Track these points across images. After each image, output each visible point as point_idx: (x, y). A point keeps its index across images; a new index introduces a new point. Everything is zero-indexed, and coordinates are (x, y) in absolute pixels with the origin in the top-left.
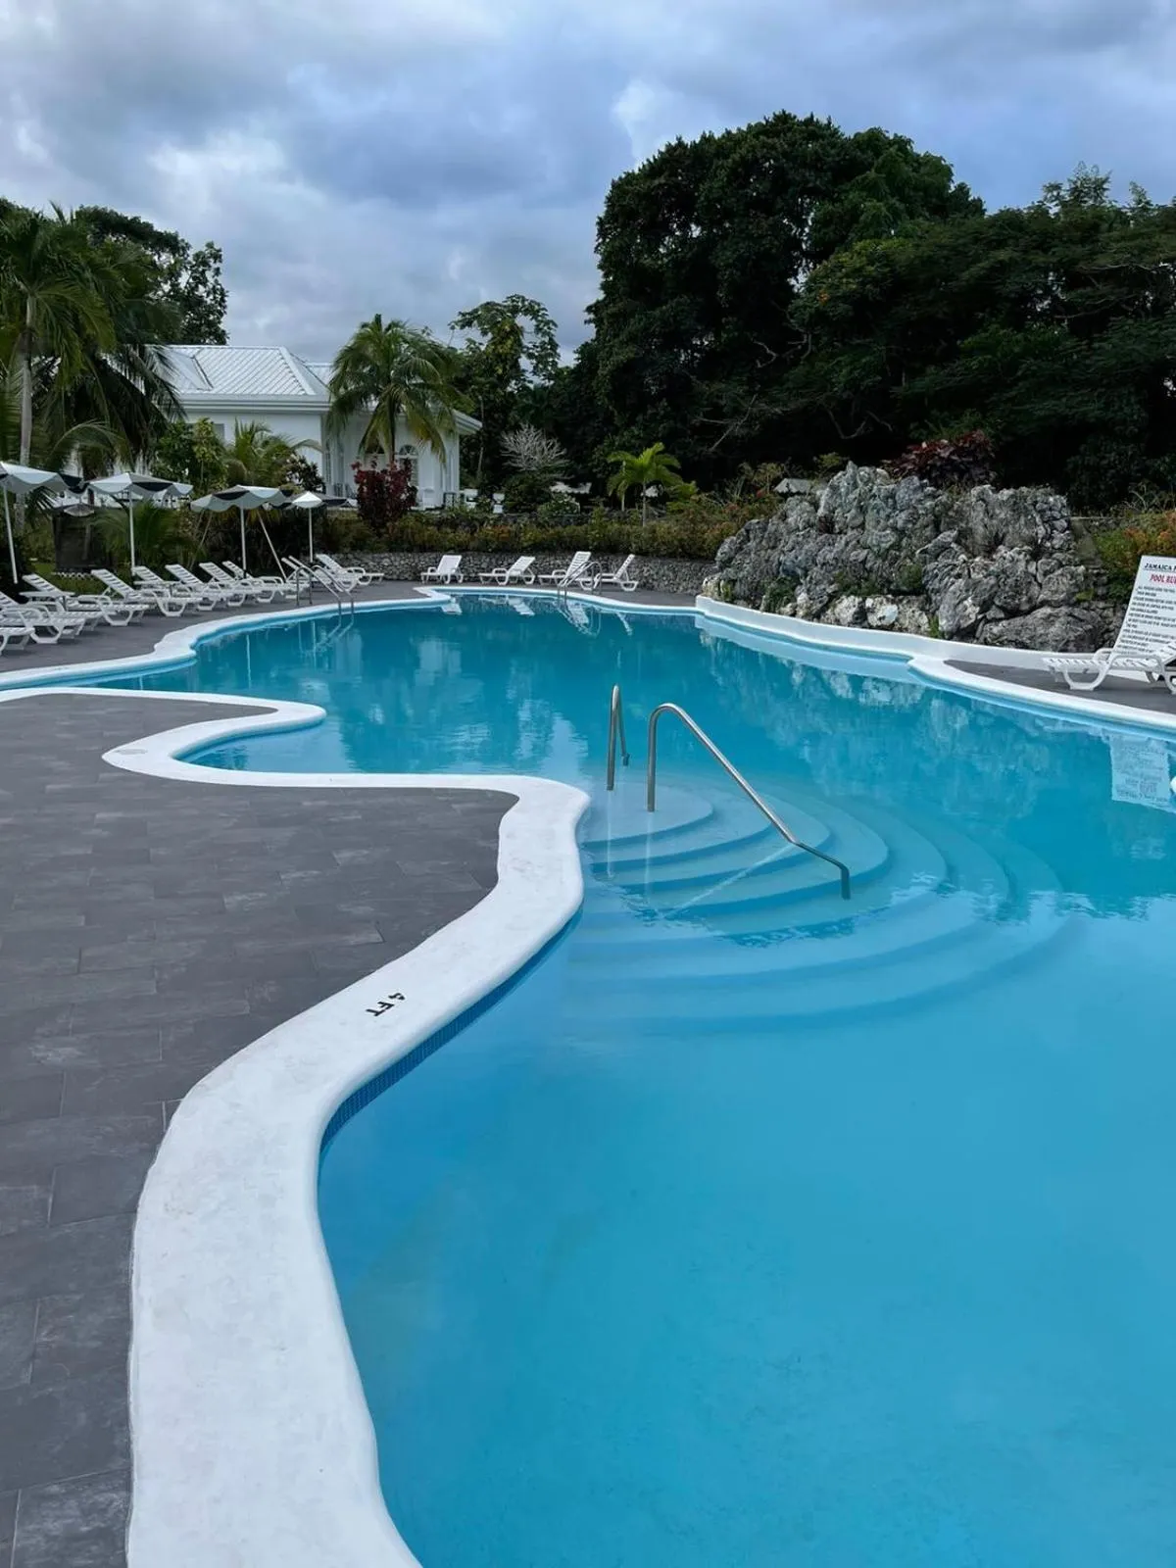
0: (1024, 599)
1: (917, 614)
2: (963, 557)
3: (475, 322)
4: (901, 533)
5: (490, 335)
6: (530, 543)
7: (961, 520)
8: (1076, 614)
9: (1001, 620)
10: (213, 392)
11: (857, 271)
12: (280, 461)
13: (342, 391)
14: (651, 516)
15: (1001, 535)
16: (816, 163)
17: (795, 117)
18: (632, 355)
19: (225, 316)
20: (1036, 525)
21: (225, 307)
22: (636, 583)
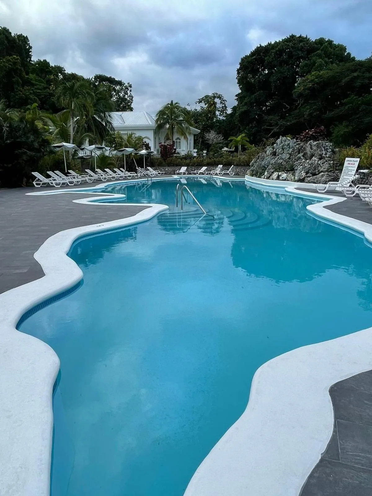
0: (317, 171)
1: (291, 176)
2: (303, 160)
3: (203, 101)
4: (290, 154)
5: (207, 105)
6: (206, 163)
7: (305, 150)
8: (329, 174)
9: (311, 176)
10: (125, 124)
11: (312, 81)
12: (139, 142)
13: (159, 122)
14: (241, 155)
15: (314, 154)
16: (302, 49)
17: (296, 36)
18: (245, 109)
19: (133, 103)
20: (323, 151)
21: (133, 101)
22: (234, 173)
